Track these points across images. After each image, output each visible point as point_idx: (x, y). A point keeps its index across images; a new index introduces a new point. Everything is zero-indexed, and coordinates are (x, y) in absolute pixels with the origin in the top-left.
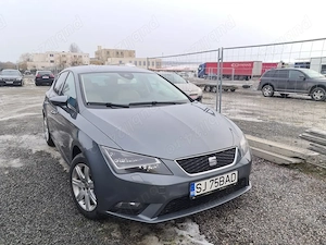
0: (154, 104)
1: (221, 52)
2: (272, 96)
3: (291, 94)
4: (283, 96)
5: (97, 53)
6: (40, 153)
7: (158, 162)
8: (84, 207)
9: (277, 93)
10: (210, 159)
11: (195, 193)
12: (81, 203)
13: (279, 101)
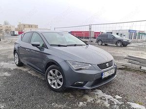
0: (75, 45)
1: (90, 26)
2: (102, 45)
3: (109, 44)
4: (106, 45)
5: (18, 26)
6: (16, 70)
7: (90, 65)
8: (55, 87)
9: (103, 44)
10: (107, 64)
11: (103, 77)
12: (52, 86)
13: (105, 47)
